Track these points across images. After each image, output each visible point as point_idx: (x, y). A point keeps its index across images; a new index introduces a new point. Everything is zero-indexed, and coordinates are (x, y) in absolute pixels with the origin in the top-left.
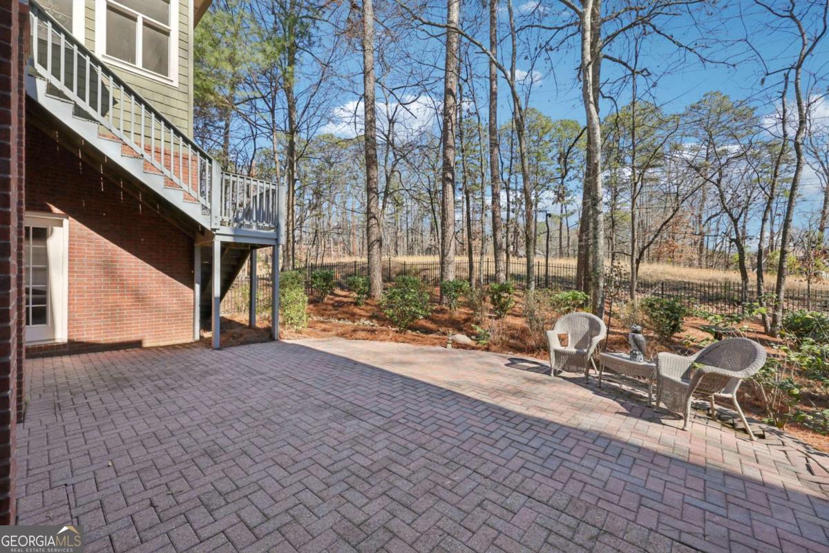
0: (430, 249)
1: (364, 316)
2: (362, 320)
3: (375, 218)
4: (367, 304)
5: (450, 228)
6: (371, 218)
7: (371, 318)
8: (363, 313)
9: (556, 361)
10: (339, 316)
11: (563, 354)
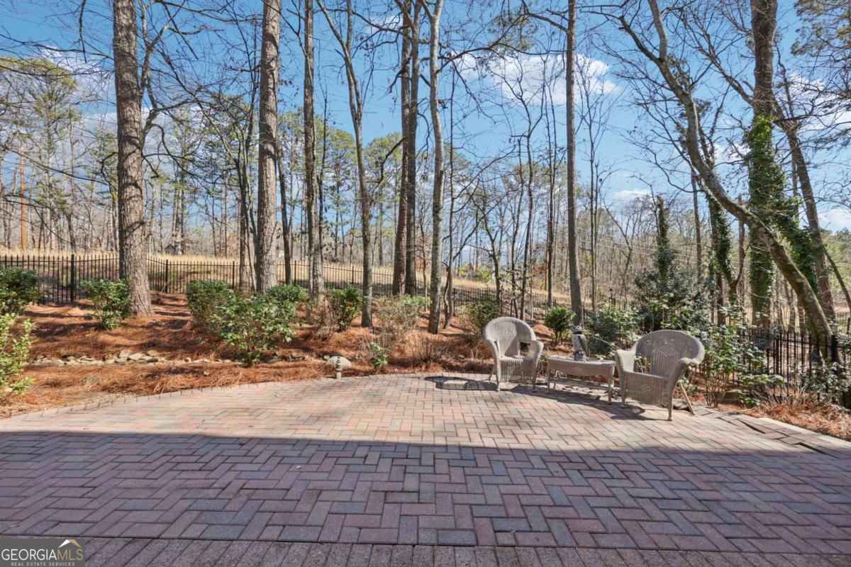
0: (174, 248)
1: (127, 346)
2: (124, 354)
3: (136, 186)
4: (125, 325)
5: (272, 217)
6: (128, 185)
7: (143, 348)
8: (120, 340)
9: (502, 374)
10: (63, 351)
11: (511, 364)
